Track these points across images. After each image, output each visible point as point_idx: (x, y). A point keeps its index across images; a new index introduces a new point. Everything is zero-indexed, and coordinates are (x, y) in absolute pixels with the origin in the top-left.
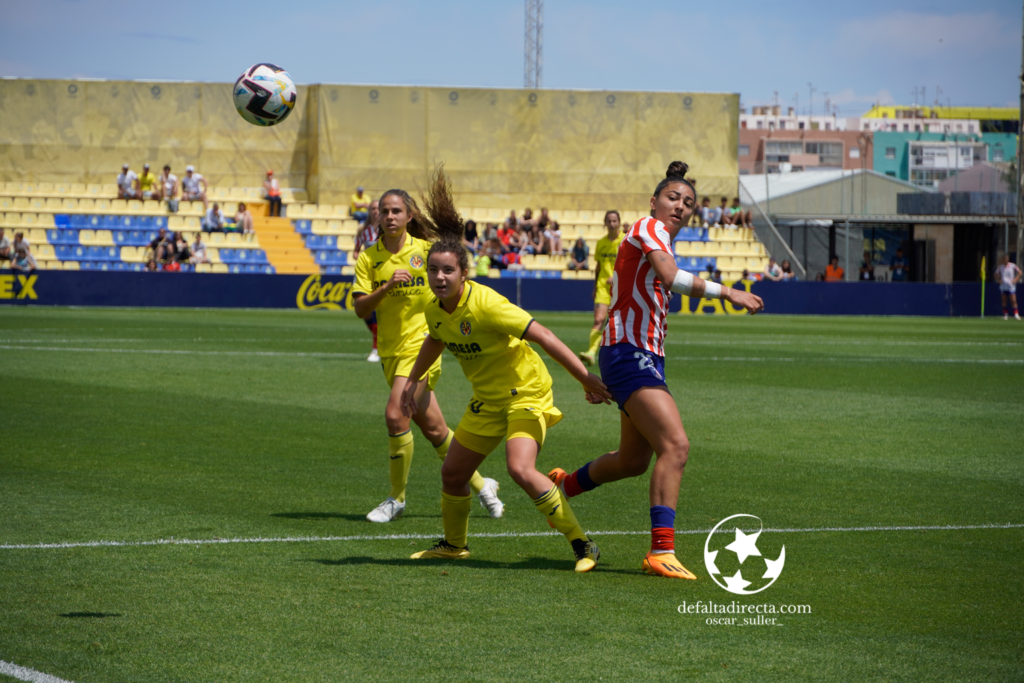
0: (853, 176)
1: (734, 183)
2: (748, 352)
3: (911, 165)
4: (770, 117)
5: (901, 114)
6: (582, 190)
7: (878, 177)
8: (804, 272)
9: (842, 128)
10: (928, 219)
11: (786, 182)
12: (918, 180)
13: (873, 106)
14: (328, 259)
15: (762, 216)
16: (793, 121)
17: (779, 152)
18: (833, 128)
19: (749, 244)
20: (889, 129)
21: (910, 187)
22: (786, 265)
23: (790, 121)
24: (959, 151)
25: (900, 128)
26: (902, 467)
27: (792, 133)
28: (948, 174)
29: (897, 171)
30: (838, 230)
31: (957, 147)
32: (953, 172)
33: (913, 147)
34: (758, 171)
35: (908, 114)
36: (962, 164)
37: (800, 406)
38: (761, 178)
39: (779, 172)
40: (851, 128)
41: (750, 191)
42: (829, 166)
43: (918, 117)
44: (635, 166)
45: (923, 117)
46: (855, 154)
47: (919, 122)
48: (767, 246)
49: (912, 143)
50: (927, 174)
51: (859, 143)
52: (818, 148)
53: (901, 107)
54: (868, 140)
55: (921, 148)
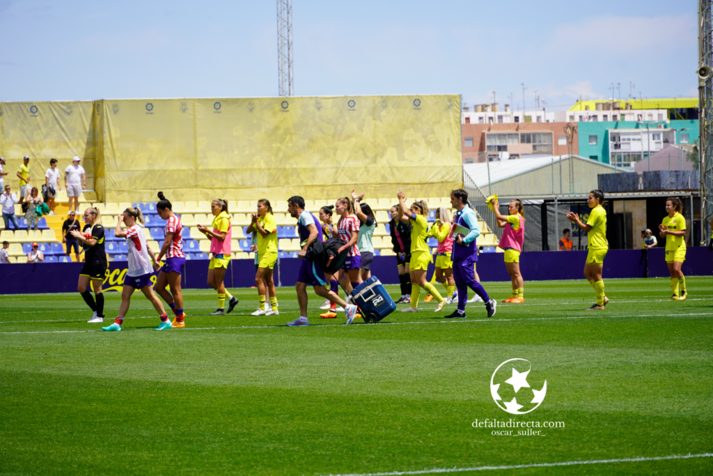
0: (560, 161)
1: (459, 171)
3: (611, 150)
4: (489, 113)
5: (601, 106)
6: (330, 183)
7: (583, 160)
9: (551, 121)
10: (625, 195)
11: (504, 168)
12: (617, 163)
13: (577, 101)
14: (115, 249)
16: (509, 116)
17: (498, 143)
18: (543, 120)
20: (592, 120)
21: (610, 169)
23: (506, 116)
24: (651, 136)
25: (600, 119)
27: (509, 125)
28: (642, 157)
29: (600, 155)
30: (548, 207)
31: (648, 132)
32: (646, 154)
33: (611, 133)
34: (481, 160)
35: (607, 106)
36: (654, 146)
38: (484, 165)
39: (499, 159)
40: (558, 120)
41: (473, 178)
42: (542, 153)
43: (614, 109)
44: (374, 160)
45: (619, 109)
46: (563, 142)
47: (616, 112)
48: (489, 224)
49: (611, 131)
50: (625, 157)
51: (566, 132)
52: (531, 138)
53: (601, 101)
54: (573, 129)
55: (619, 134)
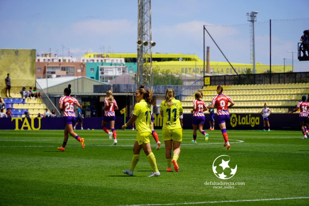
0: (78, 79)
1: (34, 82)
2: (38, 144)
3: (100, 75)
4: (48, 58)
5: (96, 56)
7: (88, 79)
8: (60, 114)
9: (74, 61)
11: (54, 81)
12: (103, 80)
13: (86, 53)
15: (44, 94)
17: (51, 70)
18: (71, 61)
19: (40, 104)
20: (92, 62)
21: (99, 82)
22: (53, 111)
23: (55, 59)
24: (117, 69)
25: (95, 61)
26: (90, 185)
27: (56, 63)
28: (113, 78)
29: (95, 76)
31: (116, 68)
32: (115, 77)
33: (100, 68)
34: (44, 77)
35: (98, 56)
36: (118, 74)
37: (55, 163)
38: (45, 80)
39: (52, 77)
40: (78, 61)
41: (40, 85)
42: (70, 75)
43: (102, 57)
45: (103, 57)
46: (79, 71)
47: (102, 59)
48: (46, 105)
49: (100, 66)
50: (106, 78)
51: (81, 67)
52: (66, 69)
53: (96, 54)
54: (84, 65)
55: (103, 68)
